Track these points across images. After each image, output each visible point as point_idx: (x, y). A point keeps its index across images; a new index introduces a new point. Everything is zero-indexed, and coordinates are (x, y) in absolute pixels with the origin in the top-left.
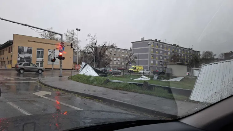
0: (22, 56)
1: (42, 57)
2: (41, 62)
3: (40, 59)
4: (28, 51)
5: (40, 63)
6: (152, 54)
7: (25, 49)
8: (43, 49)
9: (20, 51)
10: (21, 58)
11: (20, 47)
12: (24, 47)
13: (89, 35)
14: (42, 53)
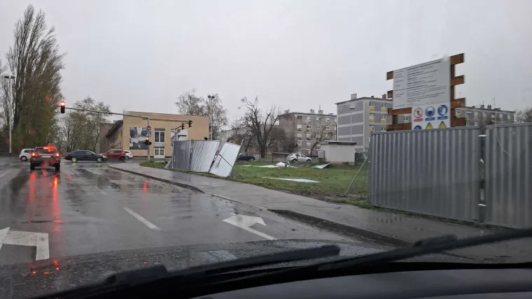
0: (136, 140)
1: (163, 141)
2: (161, 148)
3: (160, 144)
4: (142, 133)
5: (159, 149)
6: (371, 124)
7: (139, 131)
8: (164, 130)
9: (133, 134)
10: (134, 143)
11: (133, 128)
12: (138, 128)
13: (243, 100)
14: (163, 135)
